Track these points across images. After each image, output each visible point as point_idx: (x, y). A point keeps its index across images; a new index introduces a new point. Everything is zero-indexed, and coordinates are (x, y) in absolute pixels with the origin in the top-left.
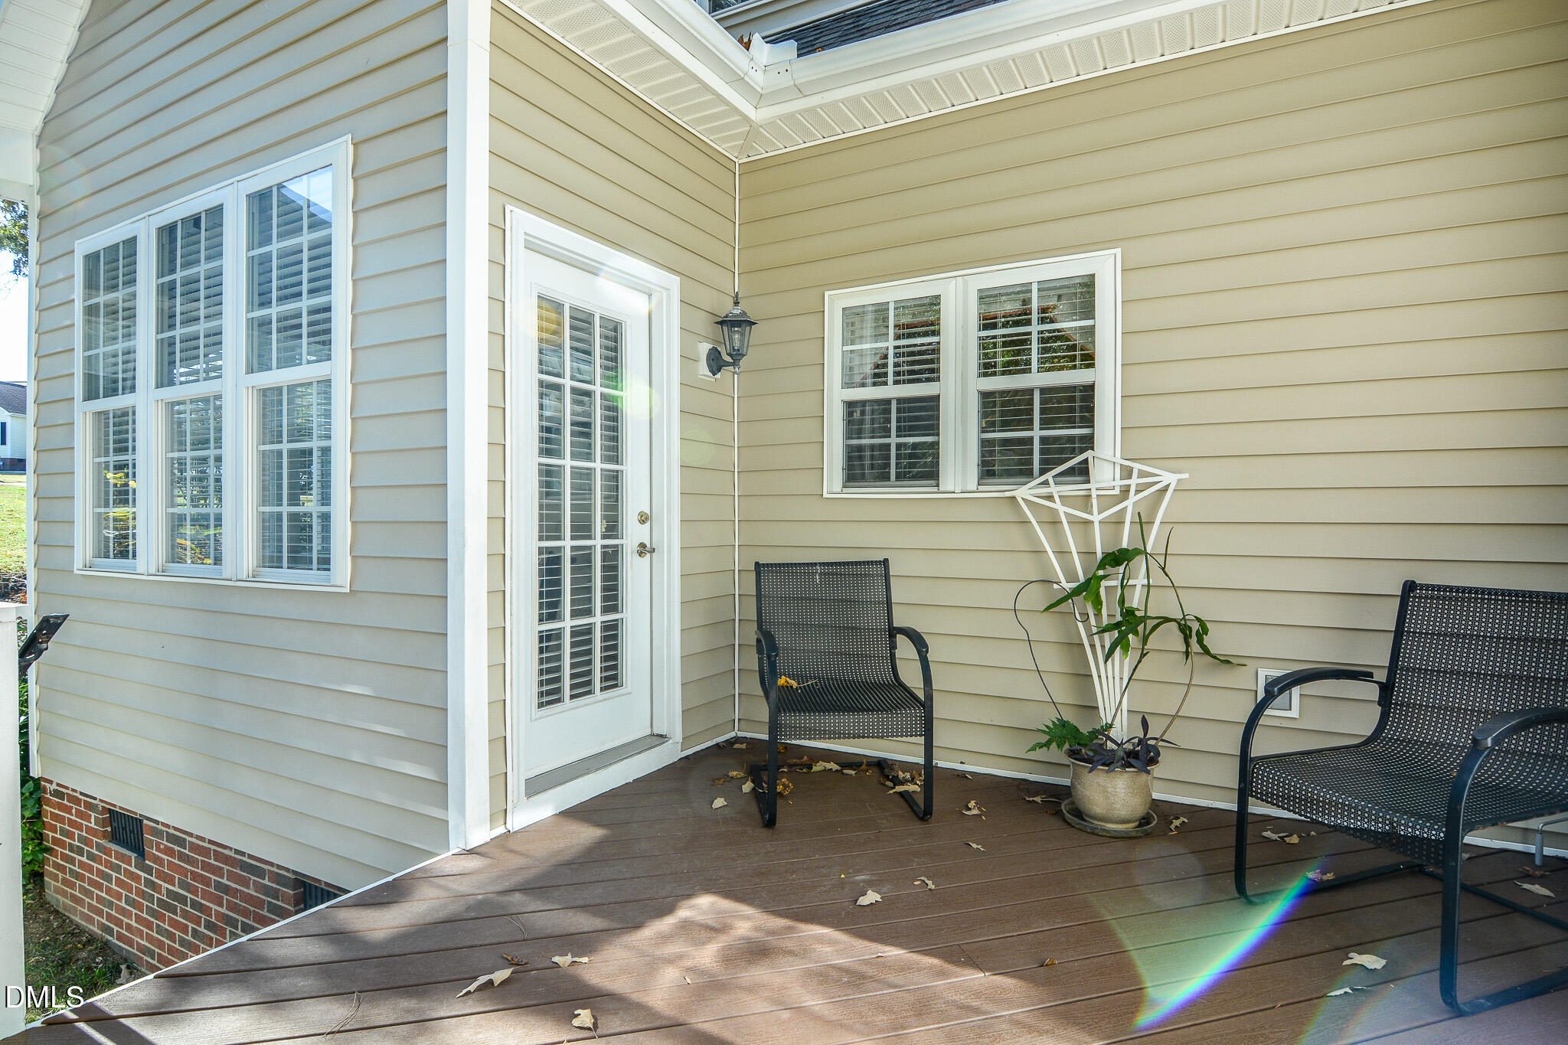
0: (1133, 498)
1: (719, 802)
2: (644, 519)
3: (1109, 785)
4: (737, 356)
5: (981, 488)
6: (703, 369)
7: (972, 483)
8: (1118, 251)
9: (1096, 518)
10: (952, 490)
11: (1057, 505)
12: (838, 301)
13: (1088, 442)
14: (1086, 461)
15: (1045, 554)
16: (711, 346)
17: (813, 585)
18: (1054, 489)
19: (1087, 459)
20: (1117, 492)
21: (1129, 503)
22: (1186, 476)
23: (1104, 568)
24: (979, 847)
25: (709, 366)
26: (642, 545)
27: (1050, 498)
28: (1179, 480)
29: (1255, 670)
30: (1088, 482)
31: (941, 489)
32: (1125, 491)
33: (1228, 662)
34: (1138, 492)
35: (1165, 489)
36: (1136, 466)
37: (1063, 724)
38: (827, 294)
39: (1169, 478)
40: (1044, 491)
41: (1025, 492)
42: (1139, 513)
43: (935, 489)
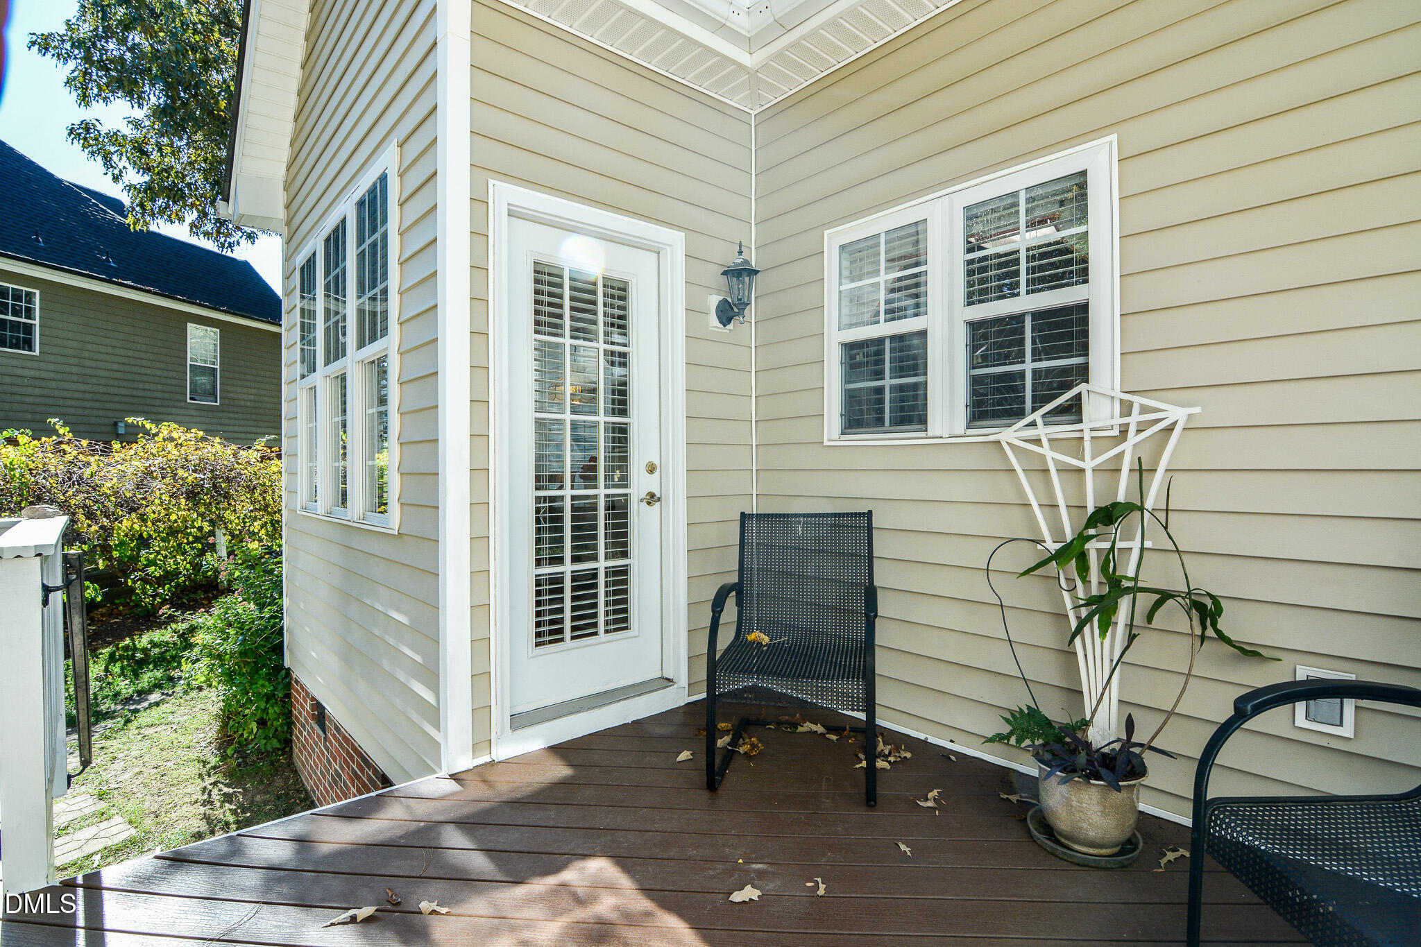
0: (1133, 438)
1: (685, 755)
2: (651, 469)
3: (1073, 798)
4: (743, 305)
5: (970, 432)
6: (714, 321)
7: (960, 426)
8: (1114, 138)
9: (1088, 464)
10: (939, 434)
11: (1046, 450)
12: (835, 238)
13: (1083, 373)
14: (1078, 397)
15: (1029, 507)
16: (721, 298)
17: (795, 537)
18: (1042, 431)
19: (1080, 394)
20: (1116, 432)
21: (1127, 447)
22: (1197, 410)
23: (1095, 527)
24: (908, 850)
25: (719, 317)
26: (652, 495)
27: (1038, 442)
28: (1189, 416)
29: (1292, 667)
30: (1081, 421)
31: (930, 433)
32: (1124, 432)
33: (1255, 654)
34: (1139, 431)
35: (1170, 429)
36: (1137, 400)
37: (1033, 713)
38: (826, 233)
39: (1176, 414)
40: (1031, 433)
41: (1011, 434)
42: (1139, 459)
43: (923, 434)
